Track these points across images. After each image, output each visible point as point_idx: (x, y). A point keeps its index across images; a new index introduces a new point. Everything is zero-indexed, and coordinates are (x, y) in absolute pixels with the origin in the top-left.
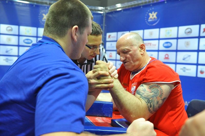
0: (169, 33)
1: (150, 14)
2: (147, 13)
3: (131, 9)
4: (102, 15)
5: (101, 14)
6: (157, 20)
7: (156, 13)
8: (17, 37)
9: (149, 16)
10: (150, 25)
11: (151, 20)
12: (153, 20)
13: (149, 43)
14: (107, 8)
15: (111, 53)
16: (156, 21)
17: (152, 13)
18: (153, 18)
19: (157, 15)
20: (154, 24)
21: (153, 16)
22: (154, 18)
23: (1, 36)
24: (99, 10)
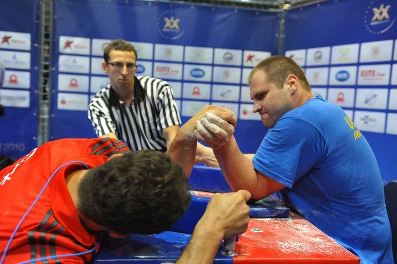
1: (375, 10)
2: (369, 7)
5: (275, 14)
6: (388, 21)
7: (388, 7)
9: (373, 14)
10: (374, 33)
11: (376, 23)
12: (382, 22)
13: (370, 71)
16: (388, 24)
17: (378, 8)
19: (389, 12)
20: (383, 32)
21: (381, 13)
22: (384, 19)
23: (94, 60)
24: (272, 7)
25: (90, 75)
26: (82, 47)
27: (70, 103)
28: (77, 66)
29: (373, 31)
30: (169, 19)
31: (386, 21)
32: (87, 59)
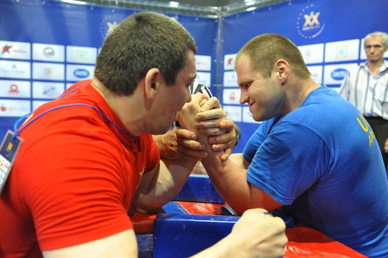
0: (342, 51)
1: (306, 16)
2: (301, 14)
3: (270, 8)
4: (216, 21)
5: (214, 20)
6: (319, 27)
7: (318, 14)
8: (62, 66)
9: (304, 20)
10: (306, 37)
11: (307, 28)
12: (313, 28)
14: (225, 7)
15: (233, 93)
16: (319, 29)
17: (309, 15)
18: (311, 24)
19: (319, 19)
20: (314, 36)
21: (312, 19)
22: (315, 25)
23: (35, 64)
24: (210, 13)
25: (31, 80)
26: (22, 52)
27: (11, 109)
28: (17, 72)
29: (305, 36)
30: (112, 23)
31: (316, 27)
32: (28, 64)
